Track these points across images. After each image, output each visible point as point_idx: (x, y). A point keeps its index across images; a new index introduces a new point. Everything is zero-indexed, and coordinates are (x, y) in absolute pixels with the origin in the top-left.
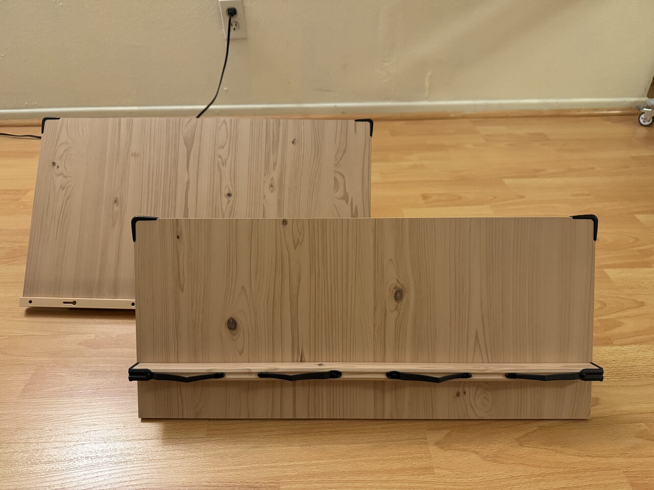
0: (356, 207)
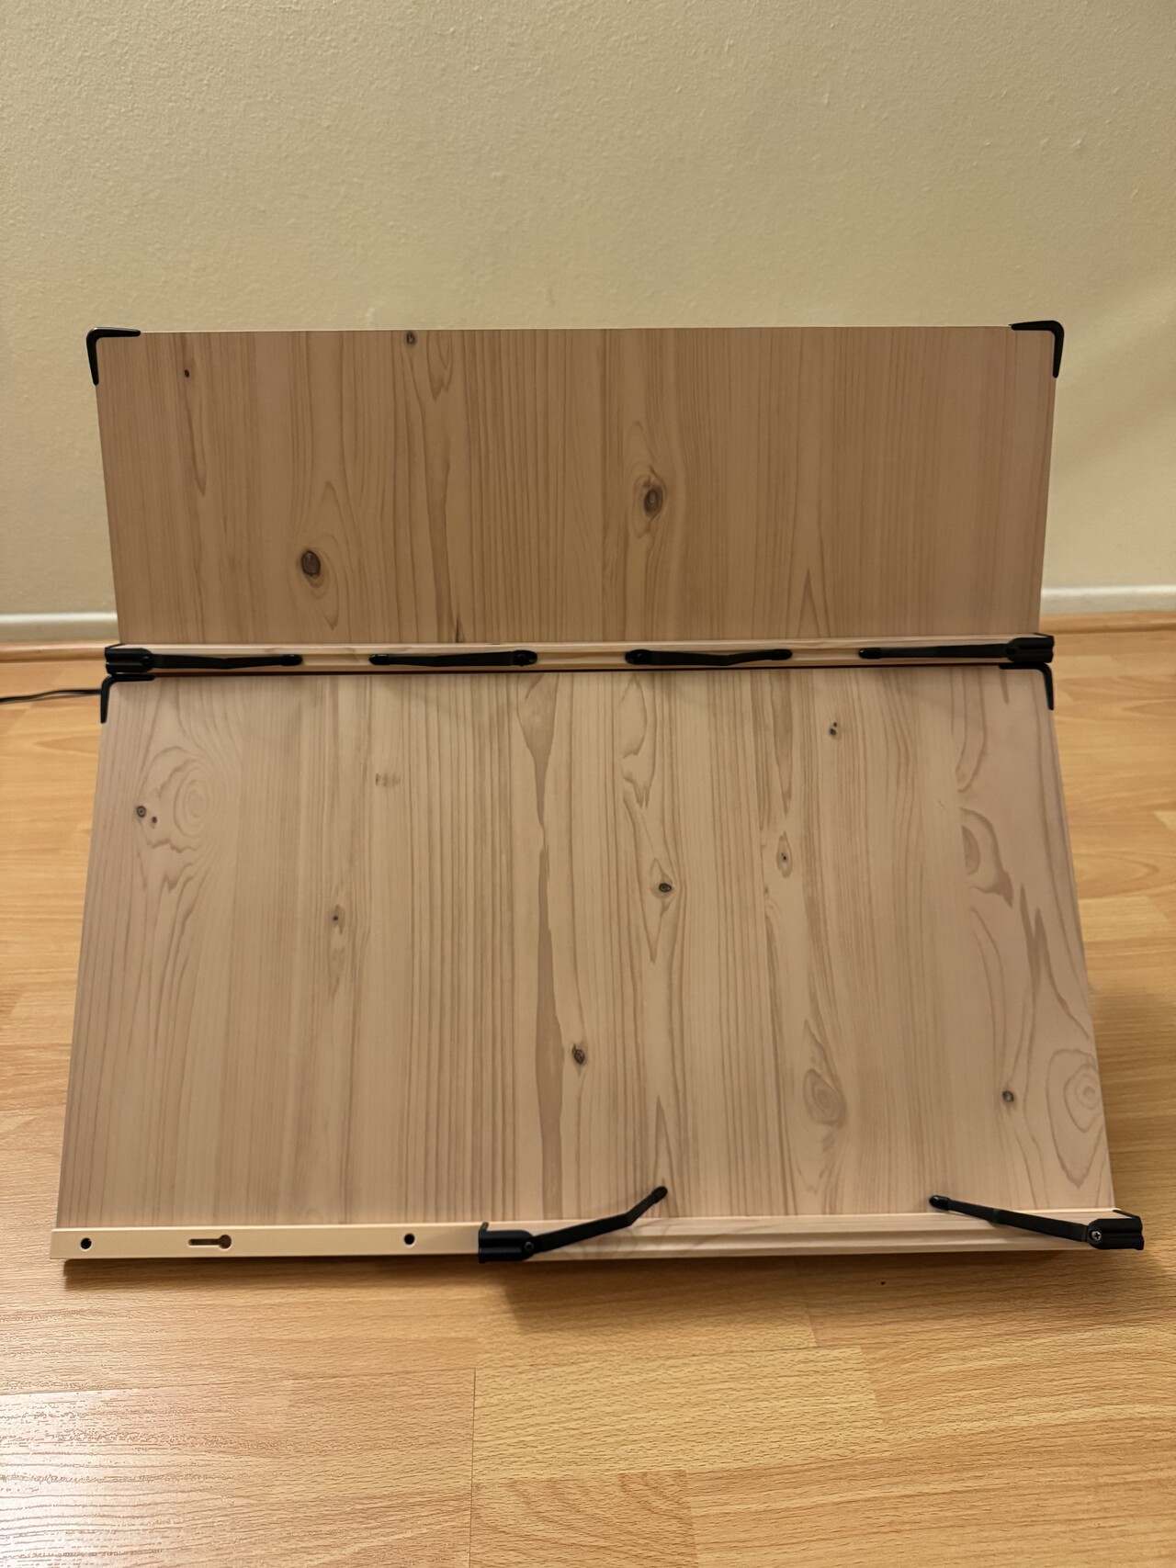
0: (1038, 913)
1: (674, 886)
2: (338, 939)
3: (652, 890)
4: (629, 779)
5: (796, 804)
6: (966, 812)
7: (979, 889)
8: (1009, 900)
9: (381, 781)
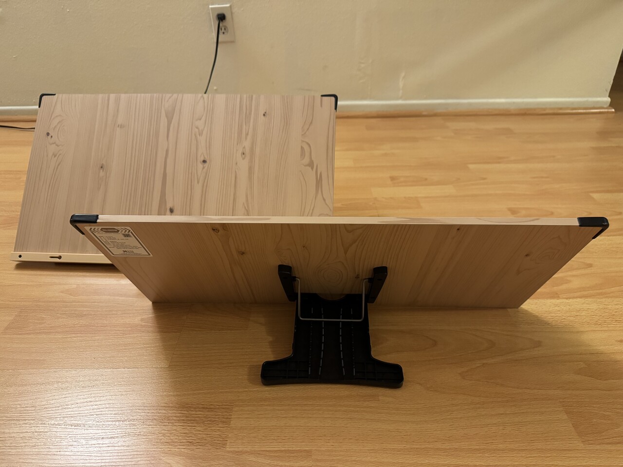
0: (321, 173)
1: (207, 161)
2: (102, 173)
3: (200, 162)
4: (197, 128)
5: (249, 137)
6: (303, 141)
7: (303, 165)
8: (312, 168)
9: (120, 127)
